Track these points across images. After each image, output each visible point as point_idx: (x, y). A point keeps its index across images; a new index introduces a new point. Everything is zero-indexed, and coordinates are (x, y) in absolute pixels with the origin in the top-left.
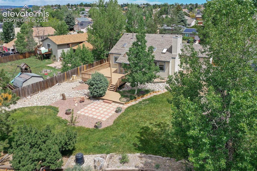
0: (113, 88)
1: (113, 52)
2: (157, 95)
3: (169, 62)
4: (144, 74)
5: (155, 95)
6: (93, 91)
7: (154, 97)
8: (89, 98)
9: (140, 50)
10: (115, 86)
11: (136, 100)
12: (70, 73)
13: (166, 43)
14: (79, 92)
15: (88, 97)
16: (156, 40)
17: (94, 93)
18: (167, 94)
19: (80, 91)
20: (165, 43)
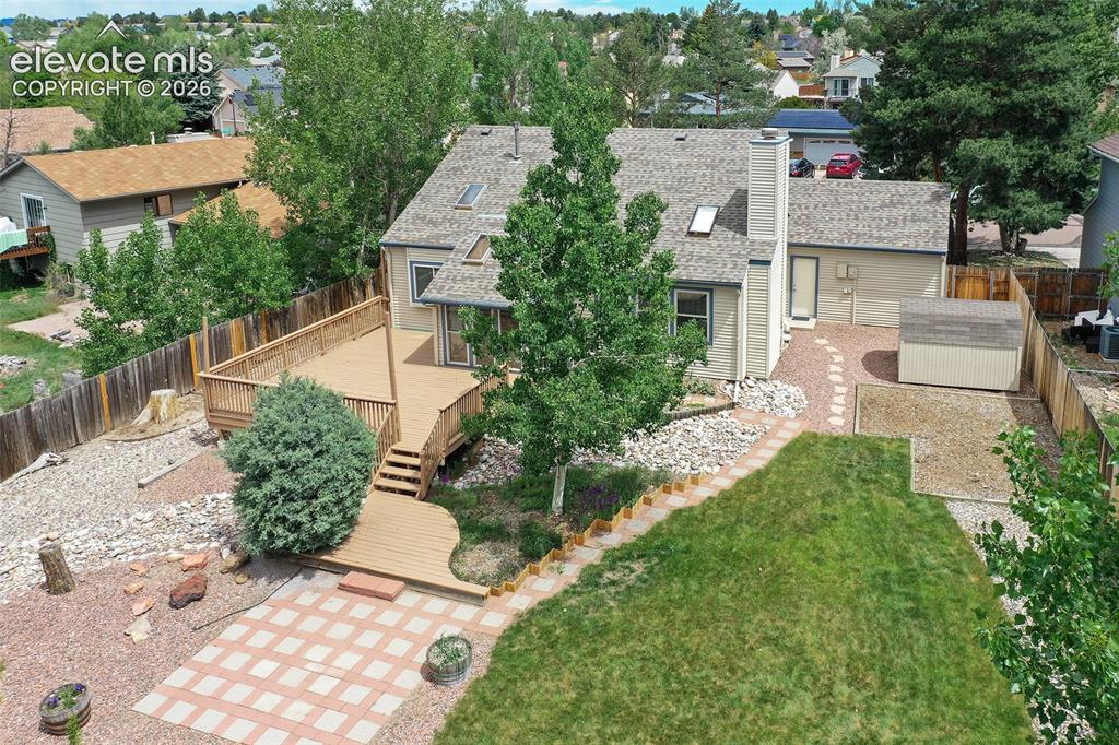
0: (409, 473)
1: (404, 237)
2: (691, 508)
3: (738, 286)
4: (609, 375)
5: (680, 511)
6: (262, 516)
7: (676, 527)
8: (245, 565)
9: (585, 220)
10: (416, 462)
11: (564, 559)
12: (134, 379)
13: (704, 175)
14: (181, 511)
15: (234, 560)
16: (648, 163)
17: (271, 535)
18: (752, 498)
19: (185, 504)
20: (699, 179)
